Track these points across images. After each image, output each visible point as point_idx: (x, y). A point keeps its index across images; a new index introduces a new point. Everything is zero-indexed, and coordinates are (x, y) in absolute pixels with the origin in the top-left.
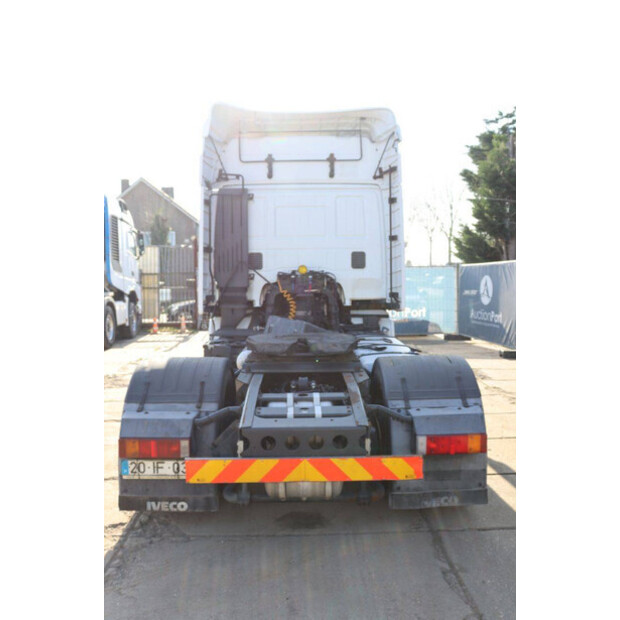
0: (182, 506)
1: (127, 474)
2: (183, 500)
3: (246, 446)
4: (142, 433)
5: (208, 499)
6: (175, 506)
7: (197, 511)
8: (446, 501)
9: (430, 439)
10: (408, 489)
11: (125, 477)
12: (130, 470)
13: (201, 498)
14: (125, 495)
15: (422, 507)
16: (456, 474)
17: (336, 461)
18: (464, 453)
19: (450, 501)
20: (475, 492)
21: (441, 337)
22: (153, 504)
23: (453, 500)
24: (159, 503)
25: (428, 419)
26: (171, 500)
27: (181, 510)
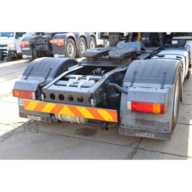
0: (39, 119)
1: (20, 104)
2: (39, 117)
4: (20, 88)
5: (47, 117)
6: (37, 118)
7: (44, 121)
8: (147, 135)
9: (133, 103)
10: (127, 126)
11: (20, 105)
12: (21, 102)
13: (45, 116)
14: (21, 111)
15: (134, 136)
16: (153, 123)
18: (151, 112)
19: (149, 135)
20: (163, 133)
22: (30, 116)
23: (151, 135)
24: (31, 116)
25: (135, 93)
26: (35, 116)
27: (39, 120)
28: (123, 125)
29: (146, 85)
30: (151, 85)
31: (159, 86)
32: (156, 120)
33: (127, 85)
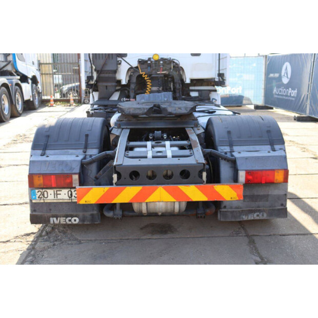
0: (75, 220)
1: (35, 199)
2: (76, 216)
3: (119, 178)
4: (45, 170)
5: (92, 215)
6: (70, 220)
7: (85, 223)
8: (258, 215)
9: (248, 173)
10: (231, 208)
11: (34, 201)
12: (37, 196)
13: (88, 214)
14: (34, 213)
15: (241, 220)
16: (266, 197)
17: (182, 187)
19: (261, 215)
20: (279, 210)
21: (252, 107)
22: (55, 219)
23: (263, 215)
24: (59, 218)
25: (247, 159)
26: (67, 216)
27: (74, 223)
28: (225, 207)
29: (251, 148)
30: (257, 148)
31: (268, 147)
32: (270, 193)
33: (225, 151)
